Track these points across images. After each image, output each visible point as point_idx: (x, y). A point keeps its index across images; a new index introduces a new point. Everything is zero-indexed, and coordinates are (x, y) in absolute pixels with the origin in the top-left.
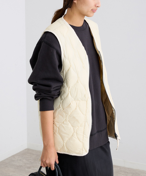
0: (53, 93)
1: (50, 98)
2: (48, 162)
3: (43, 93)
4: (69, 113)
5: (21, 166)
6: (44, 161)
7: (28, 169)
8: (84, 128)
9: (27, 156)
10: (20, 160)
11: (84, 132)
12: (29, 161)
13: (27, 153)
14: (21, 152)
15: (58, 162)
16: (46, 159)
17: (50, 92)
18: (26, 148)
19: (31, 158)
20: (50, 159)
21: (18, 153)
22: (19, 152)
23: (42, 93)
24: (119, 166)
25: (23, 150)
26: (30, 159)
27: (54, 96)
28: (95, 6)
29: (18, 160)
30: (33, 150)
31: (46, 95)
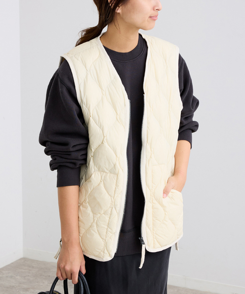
0: (74, 155)
1: (71, 165)
2: (68, 268)
3: (59, 156)
4: (90, 191)
5: (13, 287)
6: (63, 266)
7: (24, 292)
8: (110, 218)
9: (23, 271)
10: (11, 277)
11: (108, 224)
12: (26, 278)
13: (23, 265)
14: (12, 263)
15: (84, 271)
16: (66, 263)
17: (68, 153)
18: (22, 256)
19: (29, 273)
20: (72, 263)
21: (8, 265)
22: (9, 263)
23: (56, 157)
24: (176, 287)
25: (16, 261)
26: (29, 276)
27: (77, 161)
28: (154, 10)
29: (7, 277)
30: (33, 261)
31: (64, 160)
